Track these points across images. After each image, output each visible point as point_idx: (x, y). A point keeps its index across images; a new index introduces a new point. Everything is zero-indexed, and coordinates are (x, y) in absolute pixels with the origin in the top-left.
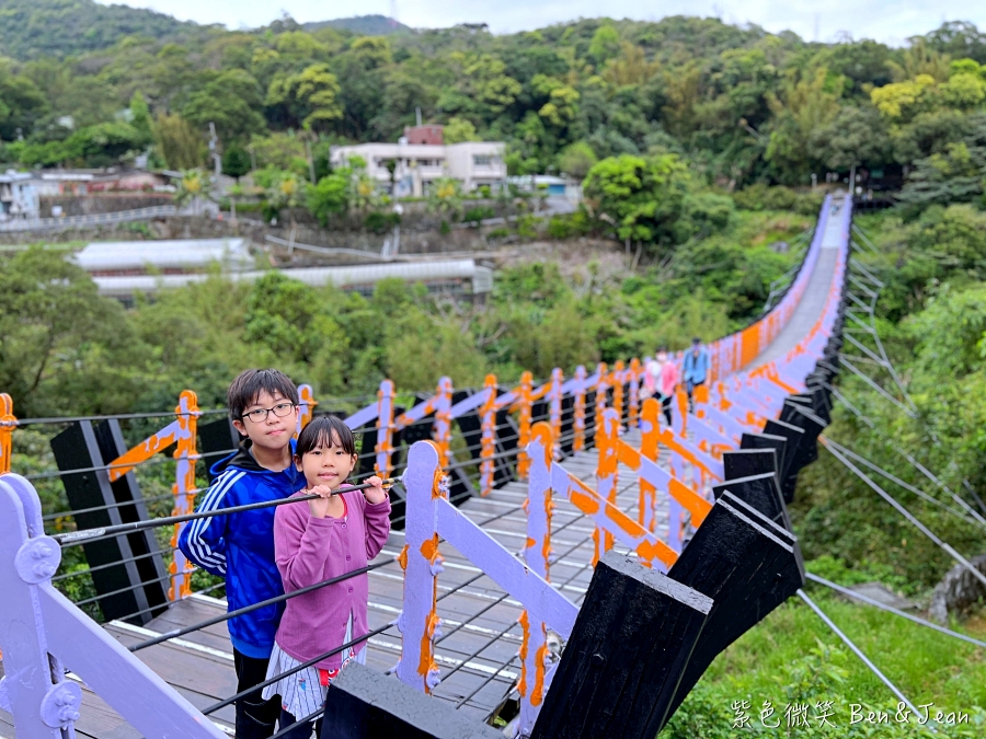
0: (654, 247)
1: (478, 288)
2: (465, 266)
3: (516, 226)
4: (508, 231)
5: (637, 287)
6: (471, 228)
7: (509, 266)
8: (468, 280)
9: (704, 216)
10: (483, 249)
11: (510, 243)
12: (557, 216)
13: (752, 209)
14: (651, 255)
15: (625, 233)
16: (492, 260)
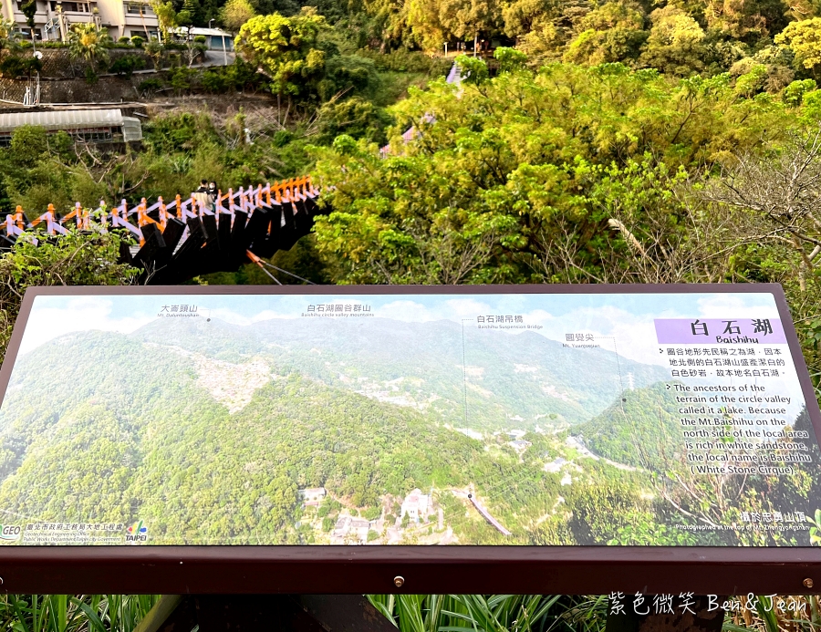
0: (302, 103)
1: (127, 137)
2: (113, 115)
3: (169, 77)
4: (160, 82)
5: (287, 140)
6: (120, 76)
7: (162, 116)
8: (117, 129)
9: (347, 75)
10: (136, 99)
11: (164, 94)
12: (212, 69)
13: (397, 71)
14: (301, 110)
15: (276, 88)
16: (143, 110)
